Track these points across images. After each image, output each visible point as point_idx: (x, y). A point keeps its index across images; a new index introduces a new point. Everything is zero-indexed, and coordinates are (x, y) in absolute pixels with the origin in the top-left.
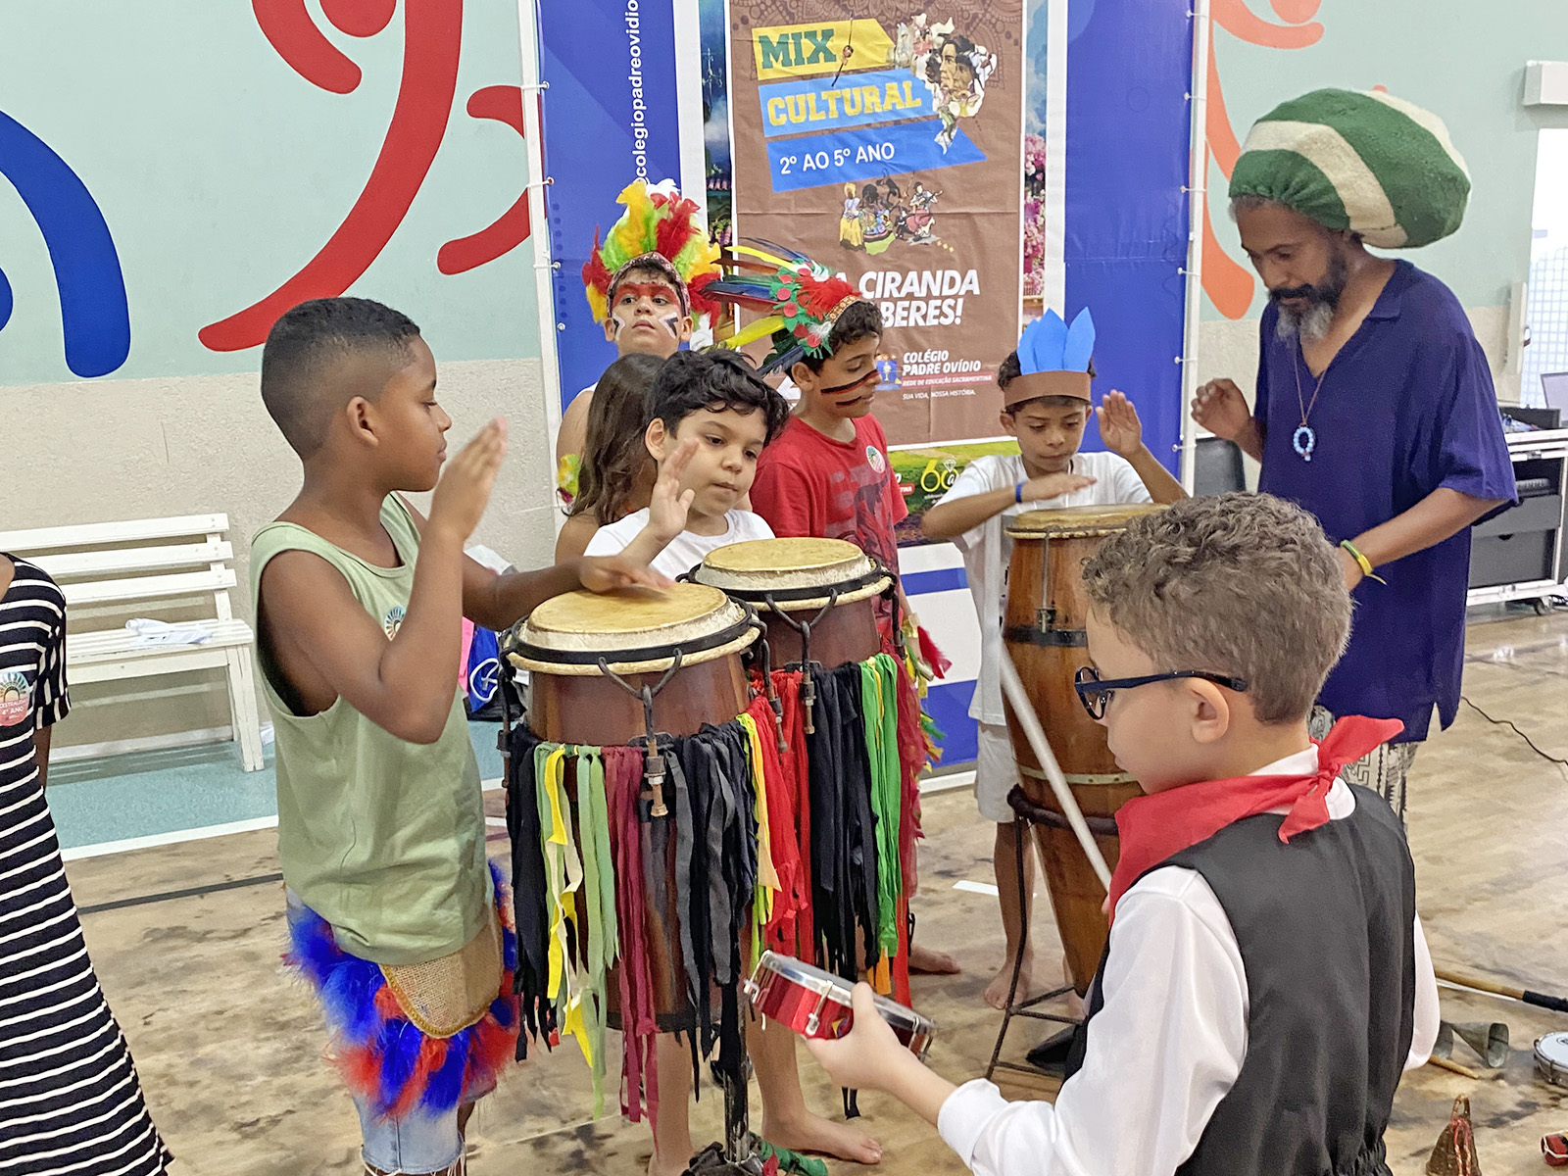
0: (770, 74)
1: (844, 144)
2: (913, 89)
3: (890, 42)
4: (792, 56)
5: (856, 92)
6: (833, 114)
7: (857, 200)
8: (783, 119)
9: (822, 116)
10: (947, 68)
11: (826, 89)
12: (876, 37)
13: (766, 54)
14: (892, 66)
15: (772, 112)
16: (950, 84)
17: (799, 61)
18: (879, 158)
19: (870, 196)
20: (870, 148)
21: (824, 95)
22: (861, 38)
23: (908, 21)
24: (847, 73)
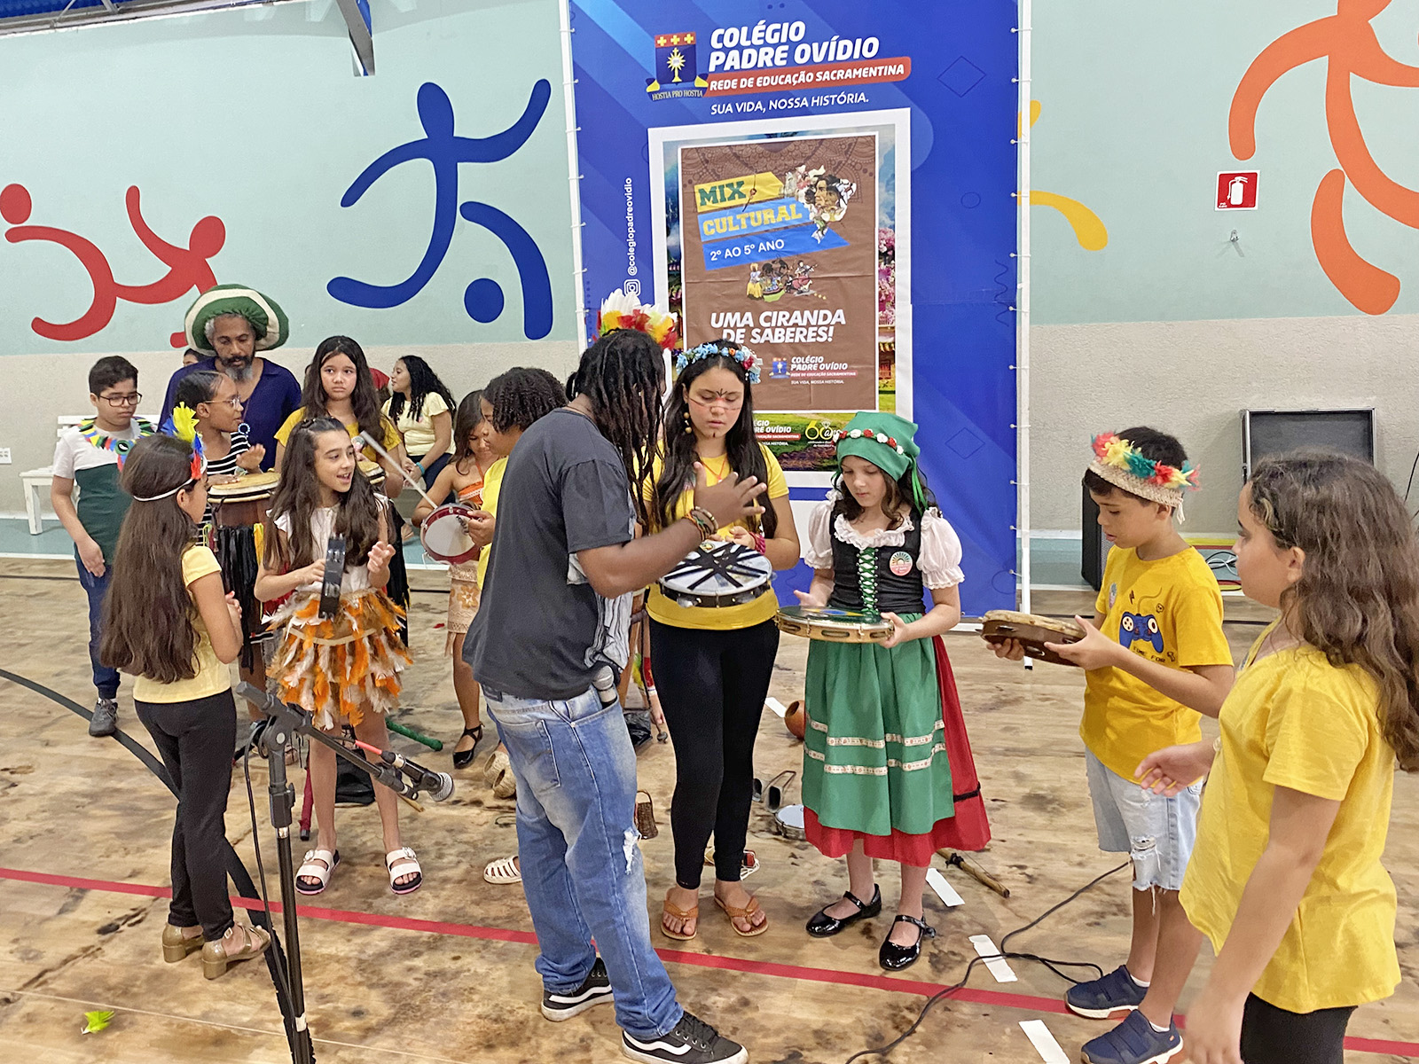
0: (705, 208)
1: (751, 242)
2: (797, 208)
3: (781, 183)
4: (719, 198)
5: (759, 215)
6: (744, 226)
7: (759, 273)
8: (713, 231)
9: (737, 228)
10: (821, 195)
11: (739, 213)
12: (772, 182)
13: (702, 198)
14: (782, 197)
15: (705, 228)
16: (823, 204)
17: (723, 200)
18: (773, 248)
19: (767, 270)
20: (768, 244)
21: (738, 217)
22: (762, 183)
23: (793, 170)
24: (753, 203)
